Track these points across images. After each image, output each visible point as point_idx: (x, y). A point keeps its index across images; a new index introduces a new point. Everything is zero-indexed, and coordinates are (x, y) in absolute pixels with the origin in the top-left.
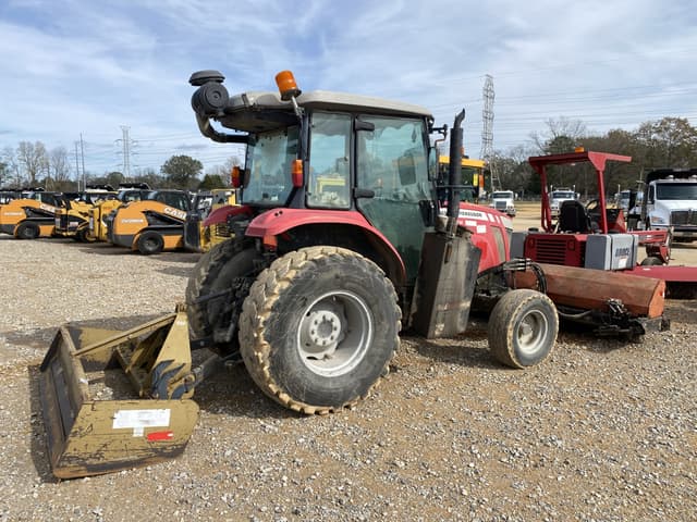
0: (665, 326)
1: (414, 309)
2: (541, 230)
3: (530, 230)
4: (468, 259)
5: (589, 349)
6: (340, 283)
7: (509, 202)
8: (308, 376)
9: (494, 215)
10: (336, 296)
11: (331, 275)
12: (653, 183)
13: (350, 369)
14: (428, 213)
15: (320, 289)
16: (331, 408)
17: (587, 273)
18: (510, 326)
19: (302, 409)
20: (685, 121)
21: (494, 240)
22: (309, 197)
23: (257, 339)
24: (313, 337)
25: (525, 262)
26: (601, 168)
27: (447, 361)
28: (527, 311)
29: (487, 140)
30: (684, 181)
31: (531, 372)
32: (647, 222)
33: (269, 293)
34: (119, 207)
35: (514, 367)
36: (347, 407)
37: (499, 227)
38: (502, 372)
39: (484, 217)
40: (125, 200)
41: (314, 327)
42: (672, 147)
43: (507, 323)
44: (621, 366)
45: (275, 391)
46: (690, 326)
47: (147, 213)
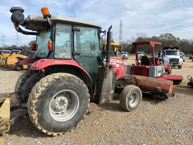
0: (173, 95)
1: (95, 94)
2: (136, 64)
3: (133, 64)
4: (113, 77)
5: (151, 103)
6: (66, 87)
7: (126, 55)
8: (54, 122)
9: (122, 61)
10: (65, 91)
11: (63, 84)
12: (165, 50)
13: (71, 118)
14: (99, 60)
15: (58, 90)
16: (63, 132)
17: (150, 79)
18: (127, 98)
19: (52, 134)
20: (171, 34)
21: (121, 69)
22: (55, 55)
23: (32, 110)
24: (57, 107)
25: (131, 76)
26: (153, 46)
27: (107, 109)
28: (132, 93)
29: (120, 38)
30: (173, 50)
31: (134, 113)
32: (163, 61)
33: (37, 92)
34: (9, 56)
35: (128, 111)
36: (70, 131)
37: (123, 65)
38: (124, 113)
39: (118, 62)
40: (11, 54)
41: (57, 103)
42: (168, 41)
43: (126, 97)
44: (161, 109)
45: (40, 129)
46: (179, 94)
47: (18, 58)
